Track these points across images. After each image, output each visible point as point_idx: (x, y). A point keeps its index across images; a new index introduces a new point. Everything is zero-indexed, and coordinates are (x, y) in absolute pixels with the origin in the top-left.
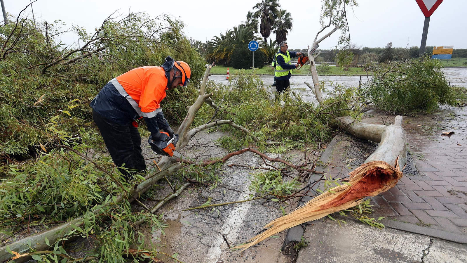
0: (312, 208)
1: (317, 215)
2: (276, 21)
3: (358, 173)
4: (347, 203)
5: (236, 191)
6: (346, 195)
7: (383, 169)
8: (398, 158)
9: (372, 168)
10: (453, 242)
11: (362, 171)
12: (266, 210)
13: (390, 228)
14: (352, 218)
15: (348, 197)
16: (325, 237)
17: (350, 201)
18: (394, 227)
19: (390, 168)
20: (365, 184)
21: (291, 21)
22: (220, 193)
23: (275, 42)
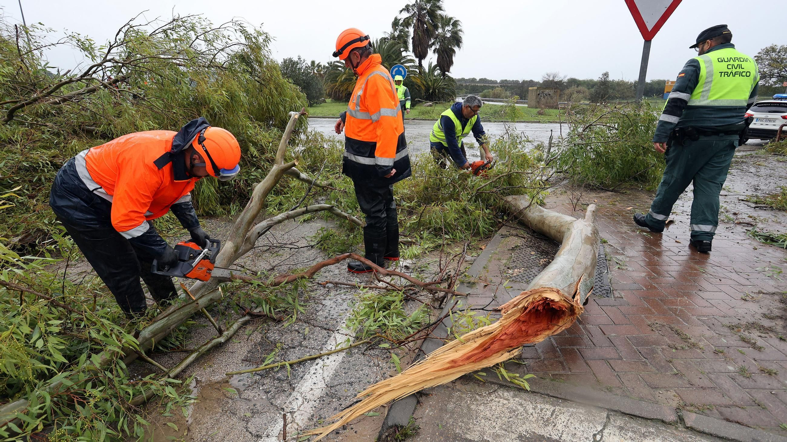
0: (436, 365)
1: (444, 376)
2: (437, 33)
3: (515, 306)
4: (494, 355)
5: (325, 329)
6: (492, 343)
7: (553, 301)
8: (581, 280)
9: (538, 299)
11: (521, 303)
12: (367, 363)
14: (495, 381)
15: (496, 346)
16: (448, 416)
17: (499, 352)
19: (564, 300)
20: (525, 324)
21: (461, 34)
22: (299, 333)
23: (435, 67)
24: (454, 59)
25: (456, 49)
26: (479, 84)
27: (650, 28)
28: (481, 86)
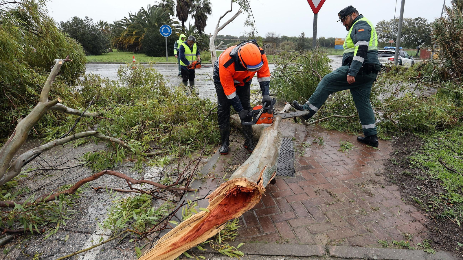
0: (161, 250)
1: (168, 257)
2: (193, 4)
3: (217, 194)
4: (205, 233)
5: (84, 233)
6: (203, 225)
7: (242, 187)
8: (265, 168)
9: (233, 187)
10: (304, 256)
11: (221, 192)
12: (117, 255)
13: (249, 255)
14: (210, 251)
15: (205, 226)
17: (209, 230)
18: (253, 253)
19: (250, 185)
20: (226, 206)
21: (210, 5)
22: (59, 241)
23: (194, 27)
24: (207, 22)
25: (208, 15)
26: (226, 39)
27: (316, 6)
28: (227, 40)
